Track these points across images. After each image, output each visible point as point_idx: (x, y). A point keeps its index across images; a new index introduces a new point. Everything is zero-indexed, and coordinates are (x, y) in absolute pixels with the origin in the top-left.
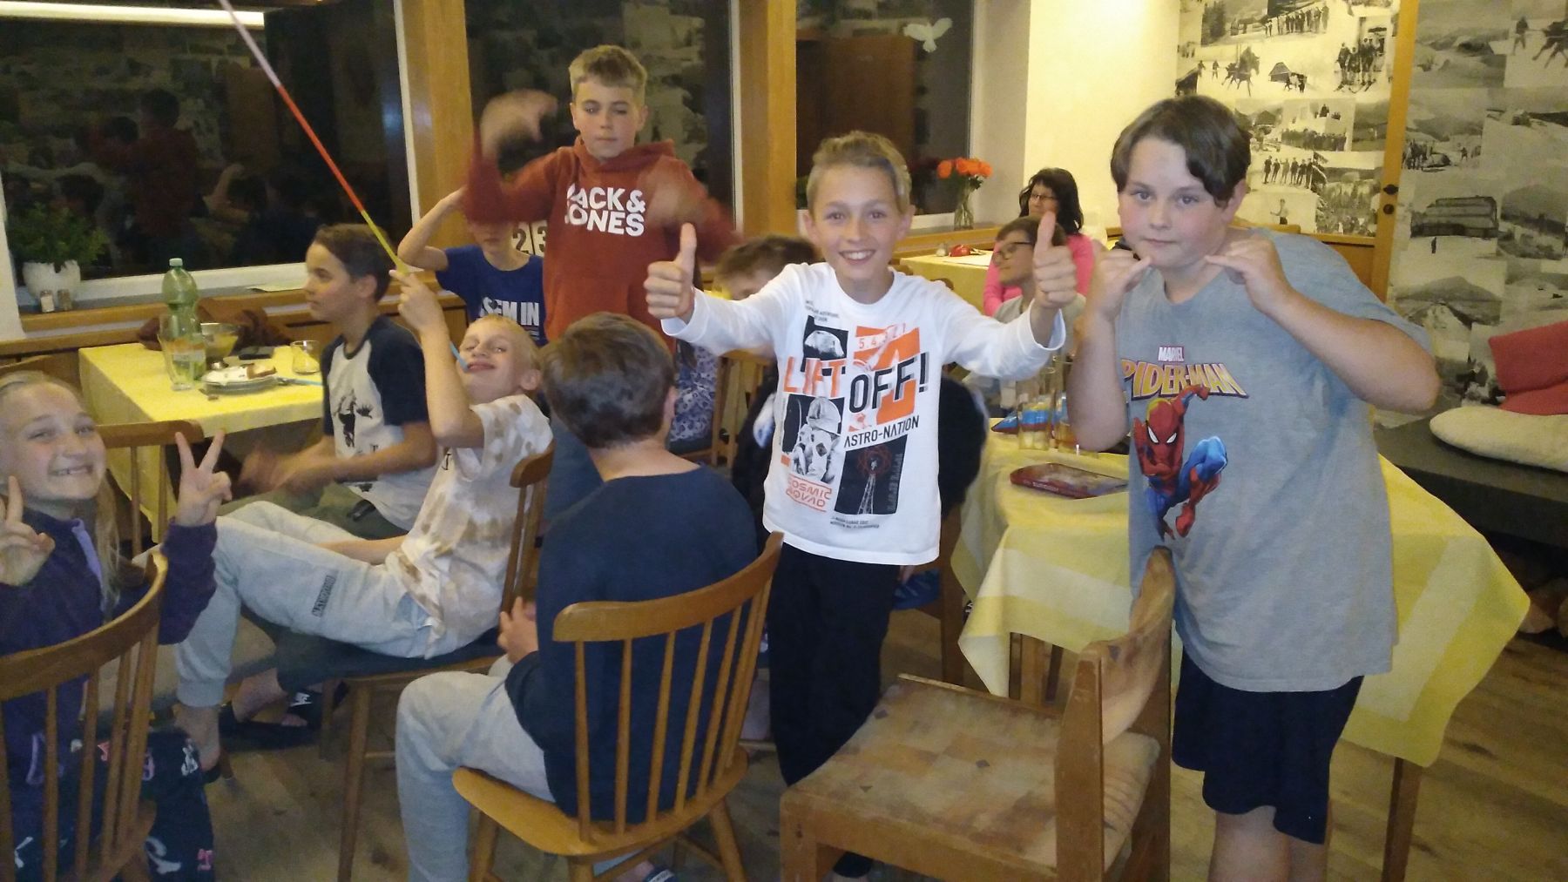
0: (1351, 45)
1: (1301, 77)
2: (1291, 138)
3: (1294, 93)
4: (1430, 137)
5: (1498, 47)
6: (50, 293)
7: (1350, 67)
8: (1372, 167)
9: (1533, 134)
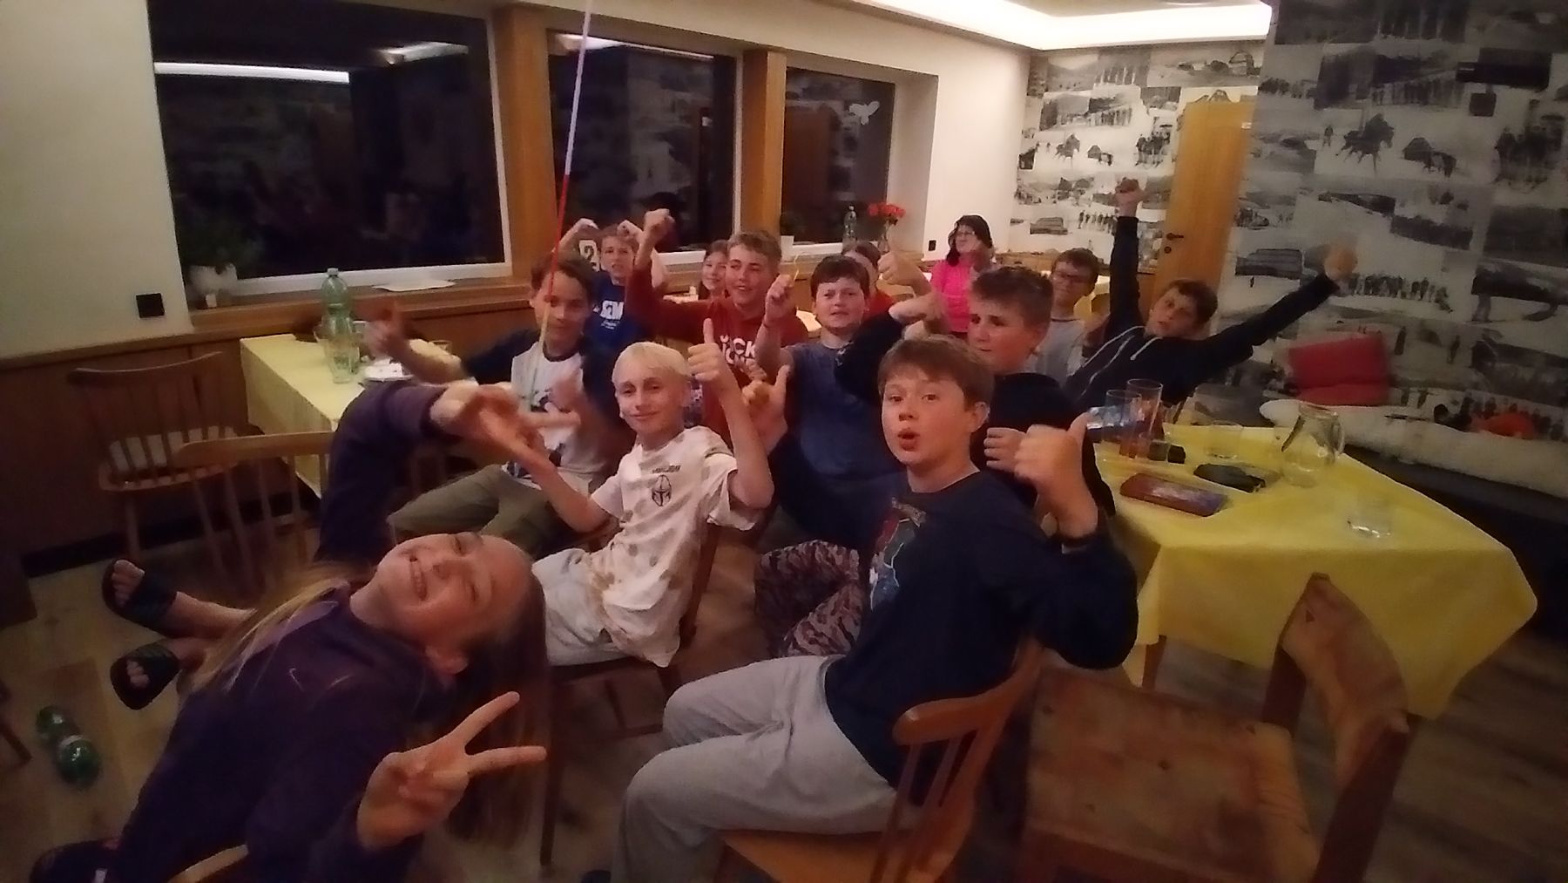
0: (1147, 135)
1: (1110, 156)
2: (1099, 198)
3: (1104, 166)
4: (1254, 204)
5: (1311, 145)
6: (212, 291)
7: (1144, 151)
8: (1156, 221)
9: (1332, 209)
